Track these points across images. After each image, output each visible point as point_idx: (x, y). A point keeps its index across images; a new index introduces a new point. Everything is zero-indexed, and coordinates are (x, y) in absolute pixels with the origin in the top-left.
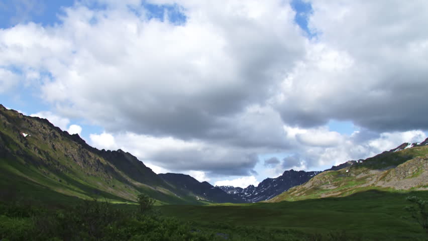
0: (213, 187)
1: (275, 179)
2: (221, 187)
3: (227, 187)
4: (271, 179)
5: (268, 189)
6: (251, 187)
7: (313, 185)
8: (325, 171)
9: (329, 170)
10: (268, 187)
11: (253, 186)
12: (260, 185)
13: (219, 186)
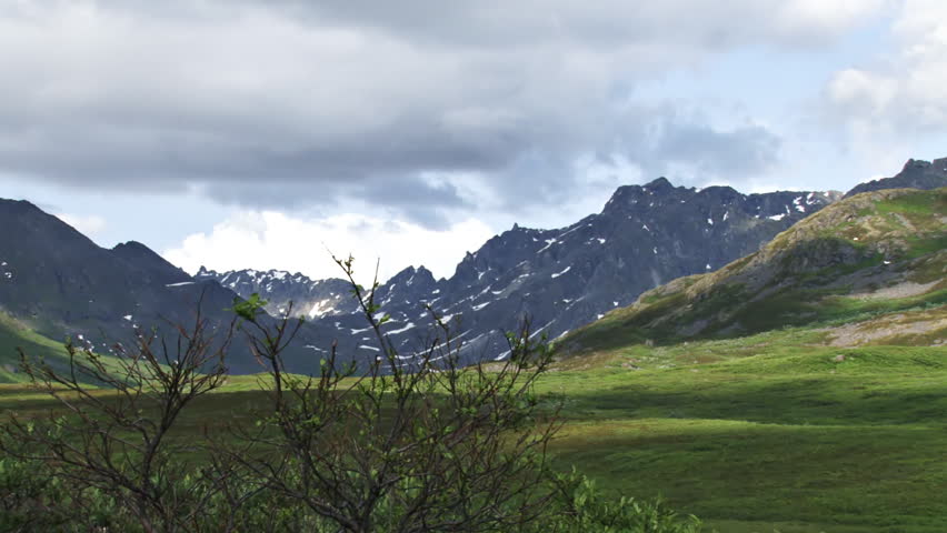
0: (180, 275)
1: (554, 233)
2: (233, 276)
3: (268, 277)
4: (534, 233)
5: (514, 294)
6: (414, 282)
7: (785, 274)
8: (861, 188)
9: (884, 183)
10: (518, 282)
11: (425, 274)
12: (468, 266)
13: (221, 270)
